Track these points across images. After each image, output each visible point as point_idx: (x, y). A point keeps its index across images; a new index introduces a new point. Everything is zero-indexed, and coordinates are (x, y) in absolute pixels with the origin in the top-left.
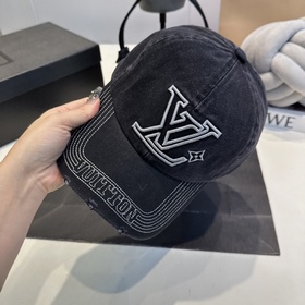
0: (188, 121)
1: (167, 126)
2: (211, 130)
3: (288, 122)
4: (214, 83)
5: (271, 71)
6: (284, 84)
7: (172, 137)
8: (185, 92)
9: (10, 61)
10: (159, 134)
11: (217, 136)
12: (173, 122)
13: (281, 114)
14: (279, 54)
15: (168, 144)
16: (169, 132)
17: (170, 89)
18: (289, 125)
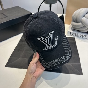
0: (47, 39)
1: (47, 43)
2: (51, 33)
3: (85, 37)
4: (40, 29)
5: (81, 22)
6: (85, 26)
7: (50, 43)
8: (40, 37)
9: (6, 17)
10: (48, 46)
11: (54, 32)
12: (46, 42)
13: (83, 35)
14: (84, 17)
15: (51, 44)
16: (48, 44)
17: (38, 40)
18: (86, 38)
